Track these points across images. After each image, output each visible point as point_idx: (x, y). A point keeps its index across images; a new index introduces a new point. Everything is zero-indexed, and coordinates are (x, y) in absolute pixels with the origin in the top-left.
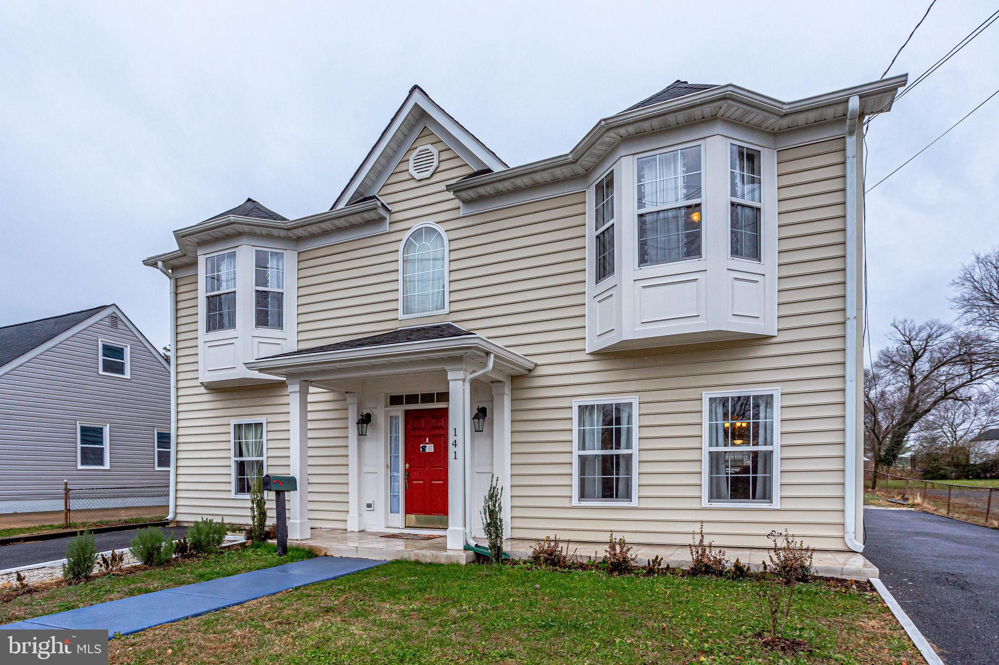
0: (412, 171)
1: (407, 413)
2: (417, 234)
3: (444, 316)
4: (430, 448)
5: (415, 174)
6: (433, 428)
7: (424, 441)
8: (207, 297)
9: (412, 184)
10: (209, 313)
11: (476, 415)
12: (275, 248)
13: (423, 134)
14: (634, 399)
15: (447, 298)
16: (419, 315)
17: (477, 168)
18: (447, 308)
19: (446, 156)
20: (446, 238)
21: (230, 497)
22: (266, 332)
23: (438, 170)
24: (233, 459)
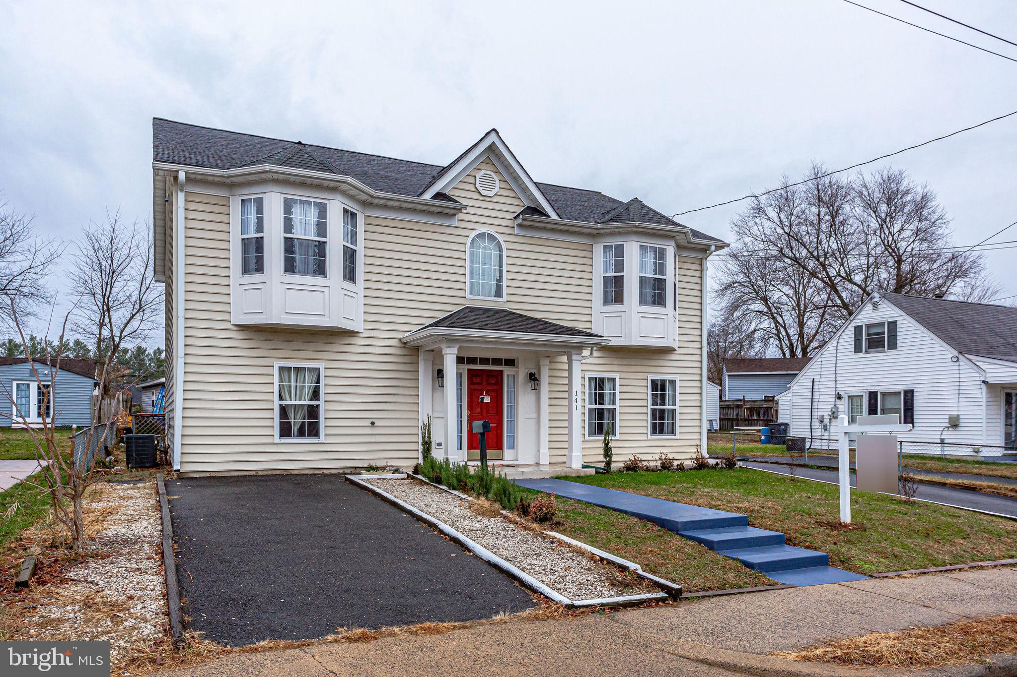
0: (478, 185)
1: (470, 371)
2: (481, 236)
3: (502, 303)
4: (487, 399)
5: (480, 189)
6: (489, 384)
7: (482, 394)
8: (285, 238)
9: (477, 196)
10: (285, 253)
11: (533, 378)
12: (353, 207)
13: (485, 161)
14: (617, 376)
15: (505, 290)
16: (483, 298)
17: (527, 204)
18: (505, 298)
19: (504, 185)
20: (504, 246)
21: (272, 442)
22: (348, 285)
23: (498, 194)
24: (277, 402)
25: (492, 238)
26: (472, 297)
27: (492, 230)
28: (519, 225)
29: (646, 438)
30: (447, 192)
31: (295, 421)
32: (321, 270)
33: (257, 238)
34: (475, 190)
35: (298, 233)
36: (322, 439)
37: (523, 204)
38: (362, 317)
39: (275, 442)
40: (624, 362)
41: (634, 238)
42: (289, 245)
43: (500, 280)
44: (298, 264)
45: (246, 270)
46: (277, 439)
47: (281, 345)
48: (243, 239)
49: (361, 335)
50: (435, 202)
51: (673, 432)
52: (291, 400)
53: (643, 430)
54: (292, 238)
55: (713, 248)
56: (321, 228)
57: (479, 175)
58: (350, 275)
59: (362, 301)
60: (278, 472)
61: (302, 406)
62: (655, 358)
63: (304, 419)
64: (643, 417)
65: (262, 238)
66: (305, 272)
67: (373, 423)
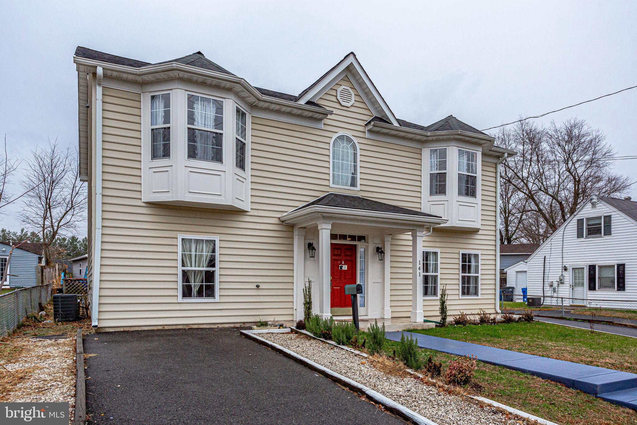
0: (339, 98)
2: (341, 138)
3: (357, 191)
4: (345, 267)
5: (341, 100)
6: (346, 255)
7: (341, 263)
8: (188, 128)
9: (338, 106)
10: (188, 142)
11: (380, 251)
12: (244, 108)
13: (344, 79)
14: (438, 250)
15: (359, 182)
16: (342, 187)
17: (375, 114)
18: (359, 188)
19: (358, 99)
20: (358, 146)
21: (176, 301)
22: (239, 171)
23: (354, 105)
24: (180, 268)
25: (349, 140)
26: (334, 186)
27: (349, 134)
28: (370, 131)
29: (458, 298)
30: (315, 101)
31: (195, 285)
32: (218, 157)
33: (165, 128)
34: (336, 101)
35: (199, 125)
36: (217, 299)
37: (372, 115)
38: (250, 199)
39: (179, 301)
40: (444, 239)
41: (454, 143)
42: (192, 134)
43: (354, 173)
44: (199, 151)
45: (154, 156)
46: (180, 299)
47: (183, 220)
48: (152, 130)
49: (248, 214)
50: (309, 107)
51: (476, 293)
52: (191, 266)
53: (457, 292)
54: (194, 129)
55: (506, 155)
56: (219, 123)
57: (340, 89)
58: (241, 163)
59: (250, 186)
60: (181, 327)
61: (201, 271)
62: (465, 237)
63: (202, 282)
64: (457, 282)
65: (169, 128)
66: (205, 158)
67: (258, 286)
